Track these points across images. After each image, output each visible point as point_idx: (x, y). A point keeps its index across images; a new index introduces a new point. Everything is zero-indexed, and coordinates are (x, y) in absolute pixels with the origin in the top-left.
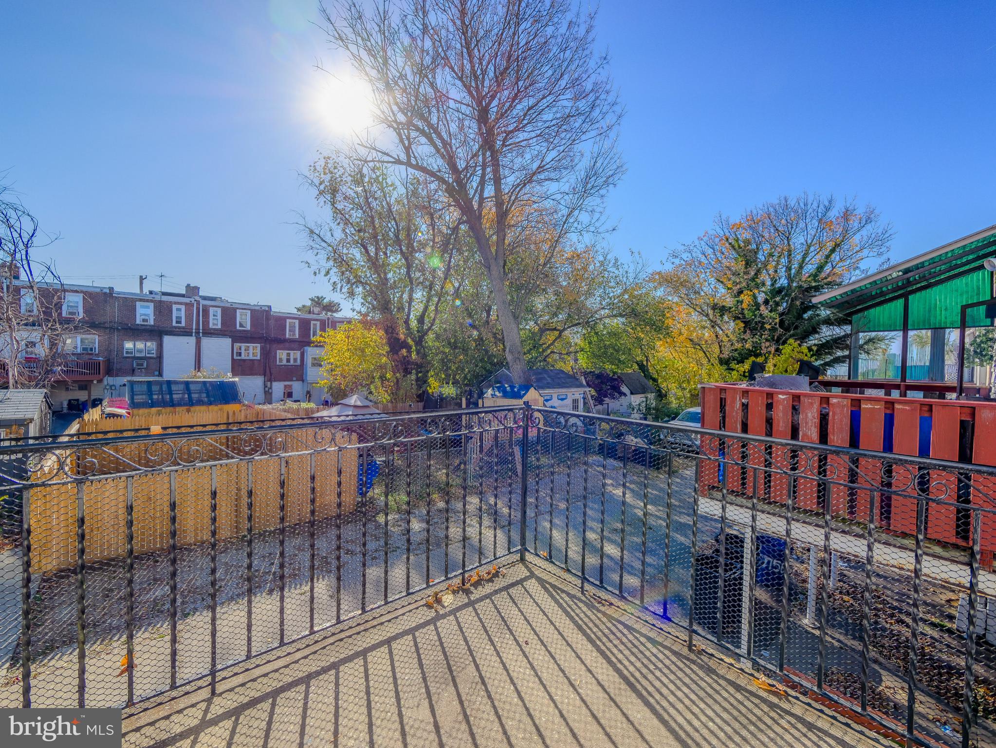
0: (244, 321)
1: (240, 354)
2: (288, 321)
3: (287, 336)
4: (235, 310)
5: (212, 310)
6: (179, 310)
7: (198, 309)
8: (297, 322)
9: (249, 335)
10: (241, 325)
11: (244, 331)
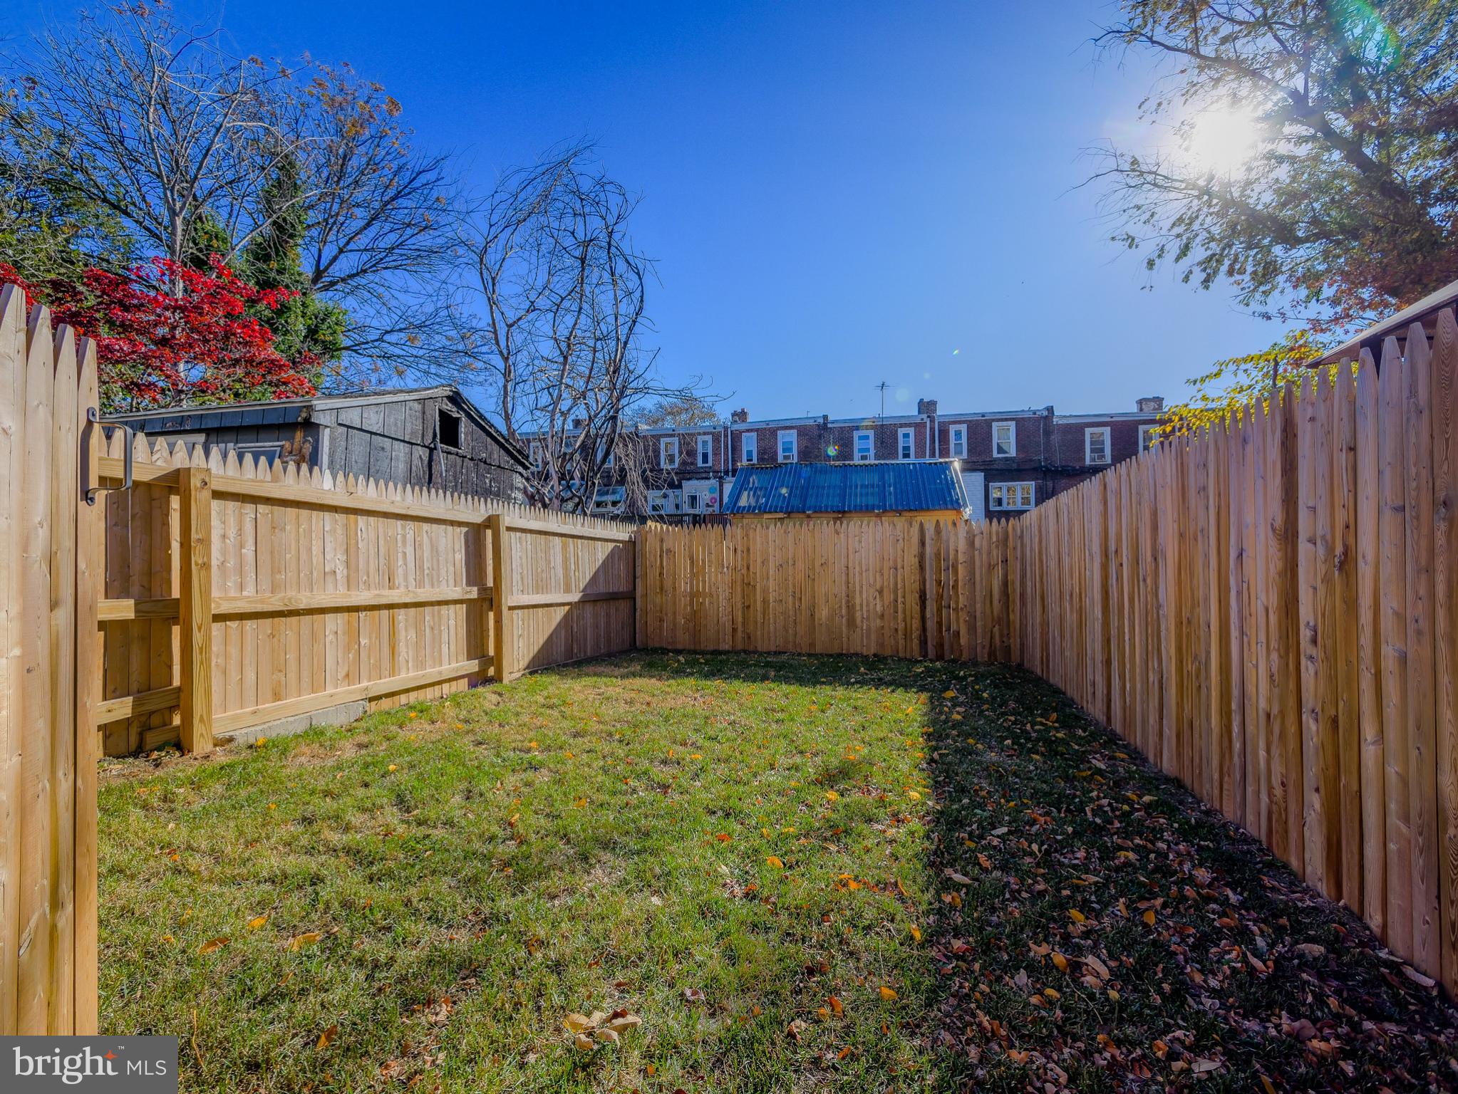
0: (1006, 441)
1: (999, 502)
2: (1088, 431)
3: (1088, 462)
4: (989, 424)
5: (952, 429)
6: (906, 436)
7: (932, 429)
8: (1107, 430)
9: (1015, 466)
10: (1000, 450)
11: (1007, 459)
